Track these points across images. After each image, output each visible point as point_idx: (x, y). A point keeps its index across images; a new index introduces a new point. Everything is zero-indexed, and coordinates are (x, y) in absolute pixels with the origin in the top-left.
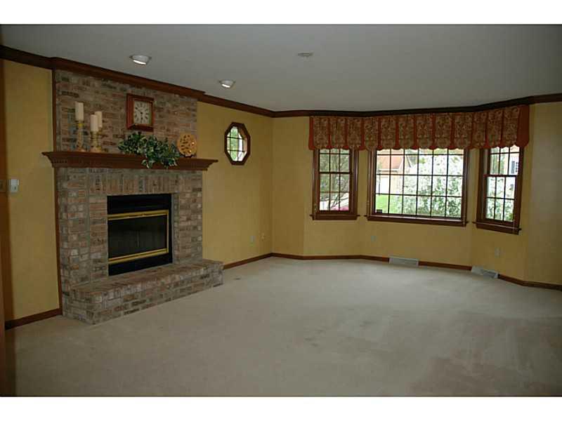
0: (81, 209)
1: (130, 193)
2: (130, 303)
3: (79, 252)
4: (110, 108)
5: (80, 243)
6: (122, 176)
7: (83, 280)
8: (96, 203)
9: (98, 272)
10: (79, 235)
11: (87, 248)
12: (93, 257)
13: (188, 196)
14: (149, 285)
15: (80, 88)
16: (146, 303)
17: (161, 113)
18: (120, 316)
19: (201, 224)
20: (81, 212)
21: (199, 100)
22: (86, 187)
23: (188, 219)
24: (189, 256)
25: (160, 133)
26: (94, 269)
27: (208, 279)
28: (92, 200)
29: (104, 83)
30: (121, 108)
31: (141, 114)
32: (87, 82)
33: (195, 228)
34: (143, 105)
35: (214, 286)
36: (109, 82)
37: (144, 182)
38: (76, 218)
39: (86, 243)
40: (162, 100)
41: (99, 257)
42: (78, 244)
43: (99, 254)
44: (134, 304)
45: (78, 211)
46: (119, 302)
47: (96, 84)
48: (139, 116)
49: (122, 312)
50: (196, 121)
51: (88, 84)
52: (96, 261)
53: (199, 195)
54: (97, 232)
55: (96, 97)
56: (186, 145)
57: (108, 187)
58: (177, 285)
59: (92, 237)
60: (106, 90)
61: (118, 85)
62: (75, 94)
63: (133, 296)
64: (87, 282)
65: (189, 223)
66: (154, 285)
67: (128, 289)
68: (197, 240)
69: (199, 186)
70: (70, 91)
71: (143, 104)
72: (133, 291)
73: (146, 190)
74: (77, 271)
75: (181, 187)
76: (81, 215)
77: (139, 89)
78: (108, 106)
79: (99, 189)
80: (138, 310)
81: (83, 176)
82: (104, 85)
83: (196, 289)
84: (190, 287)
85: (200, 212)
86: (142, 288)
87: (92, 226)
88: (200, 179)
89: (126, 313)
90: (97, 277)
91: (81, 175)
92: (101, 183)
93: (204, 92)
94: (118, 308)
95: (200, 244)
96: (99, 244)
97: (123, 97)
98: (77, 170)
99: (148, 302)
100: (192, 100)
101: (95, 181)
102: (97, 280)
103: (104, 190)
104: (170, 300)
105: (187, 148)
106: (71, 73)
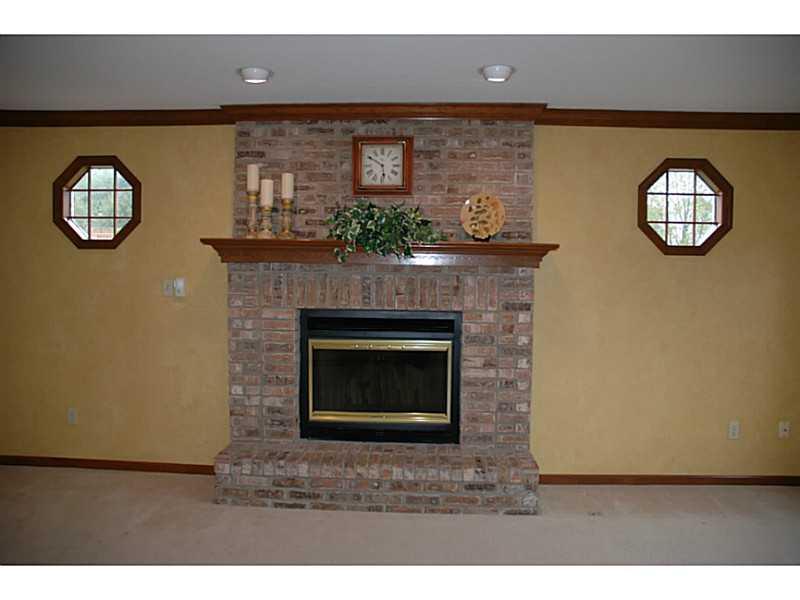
0: (249, 327)
1: (342, 305)
2: (286, 491)
3: (244, 390)
4: (322, 165)
5: (246, 378)
6: (326, 275)
7: (250, 433)
8: (276, 318)
9: (275, 429)
10: (245, 365)
11: (259, 387)
12: (267, 402)
13: (490, 317)
14: (327, 472)
15: (267, 143)
16: (319, 501)
17: (434, 161)
18: (264, 505)
19: (526, 376)
20: (249, 330)
21: (538, 122)
22: (257, 292)
23: (488, 365)
24: (486, 438)
25: (430, 197)
26: (269, 421)
27: (490, 495)
28: (267, 314)
29: (310, 126)
30: (342, 163)
31: (382, 166)
32: (280, 130)
33: (509, 383)
34: (386, 153)
35: (508, 513)
36: (321, 124)
37: (373, 287)
38: (241, 338)
39: (256, 380)
40: (436, 136)
41: (279, 405)
42: (243, 379)
43: (277, 399)
44: (293, 495)
45: (244, 329)
46: (265, 484)
47: (296, 130)
48: (378, 170)
49: (269, 501)
50: (529, 166)
51: (281, 133)
52: (271, 410)
53: (522, 317)
54: (277, 364)
55: (294, 152)
56: (482, 217)
57: (298, 295)
58: (398, 486)
59: (266, 372)
60: (314, 137)
61: (337, 125)
62: (259, 153)
63: (293, 481)
64: (256, 439)
65: (492, 373)
66: (337, 473)
67: (280, 467)
68: (512, 409)
69: (525, 299)
70: (249, 150)
71: (387, 149)
72: (290, 472)
73: (379, 303)
74: (241, 418)
75: (469, 301)
76: (250, 336)
77: (383, 124)
78: (317, 163)
79: (279, 297)
80: (302, 507)
81: (252, 276)
82: (311, 130)
83: (450, 506)
84: (436, 499)
85: (526, 351)
86: (309, 471)
87: (265, 354)
88: (528, 284)
89: (276, 505)
90: (274, 434)
91: (248, 273)
92: (284, 287)
93: (546, 105)
94: (262, 493)
95: (523, 419)
96: (277, 384)
97: (346, 143)
98: (244, 266)
99: (324, 500)
100: (519, 125)
101: (272, 283)
102: (273, 440)
103: (289, 298)
104: (379, 509)
105: (484, 222)
106: (254, 123)
